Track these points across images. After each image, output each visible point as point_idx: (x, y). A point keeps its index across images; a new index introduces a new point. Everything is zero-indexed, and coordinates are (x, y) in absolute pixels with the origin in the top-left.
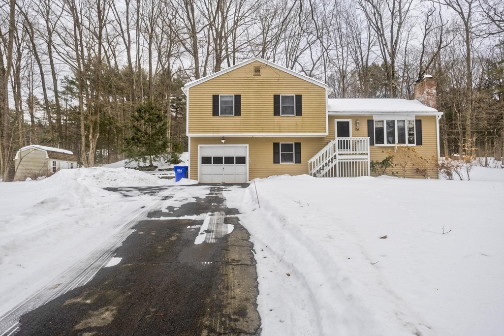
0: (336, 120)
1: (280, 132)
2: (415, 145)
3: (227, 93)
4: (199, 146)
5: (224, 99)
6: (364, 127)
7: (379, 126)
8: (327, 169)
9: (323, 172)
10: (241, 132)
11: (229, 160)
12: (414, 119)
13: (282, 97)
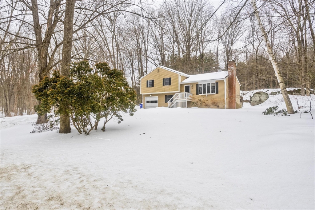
0: (185, 86)
1: (164, 91)
2: (215, 94)
3: (150, 79)
4: (145, 97)
5: (150, 82)
6: (195, 87)
7: (200, 87)
8: (173, 105)
9: (172, 106)
10: (154, 92)
11: (153, 102)
12: (215, 82)
13: (166, 79)
